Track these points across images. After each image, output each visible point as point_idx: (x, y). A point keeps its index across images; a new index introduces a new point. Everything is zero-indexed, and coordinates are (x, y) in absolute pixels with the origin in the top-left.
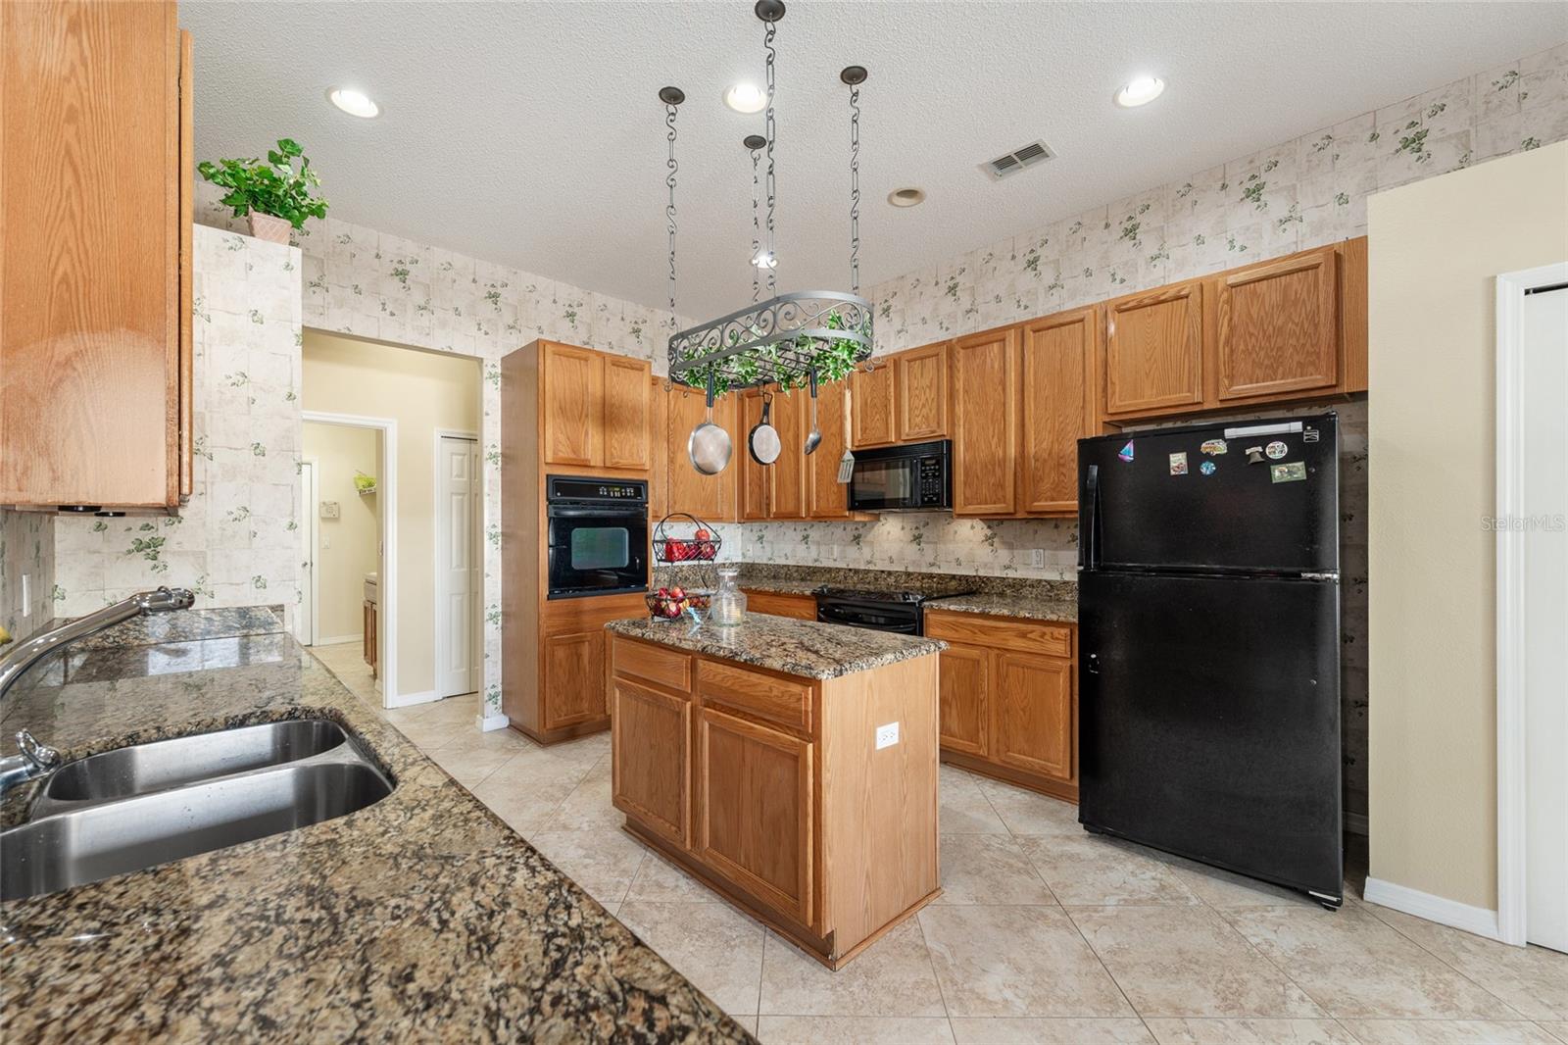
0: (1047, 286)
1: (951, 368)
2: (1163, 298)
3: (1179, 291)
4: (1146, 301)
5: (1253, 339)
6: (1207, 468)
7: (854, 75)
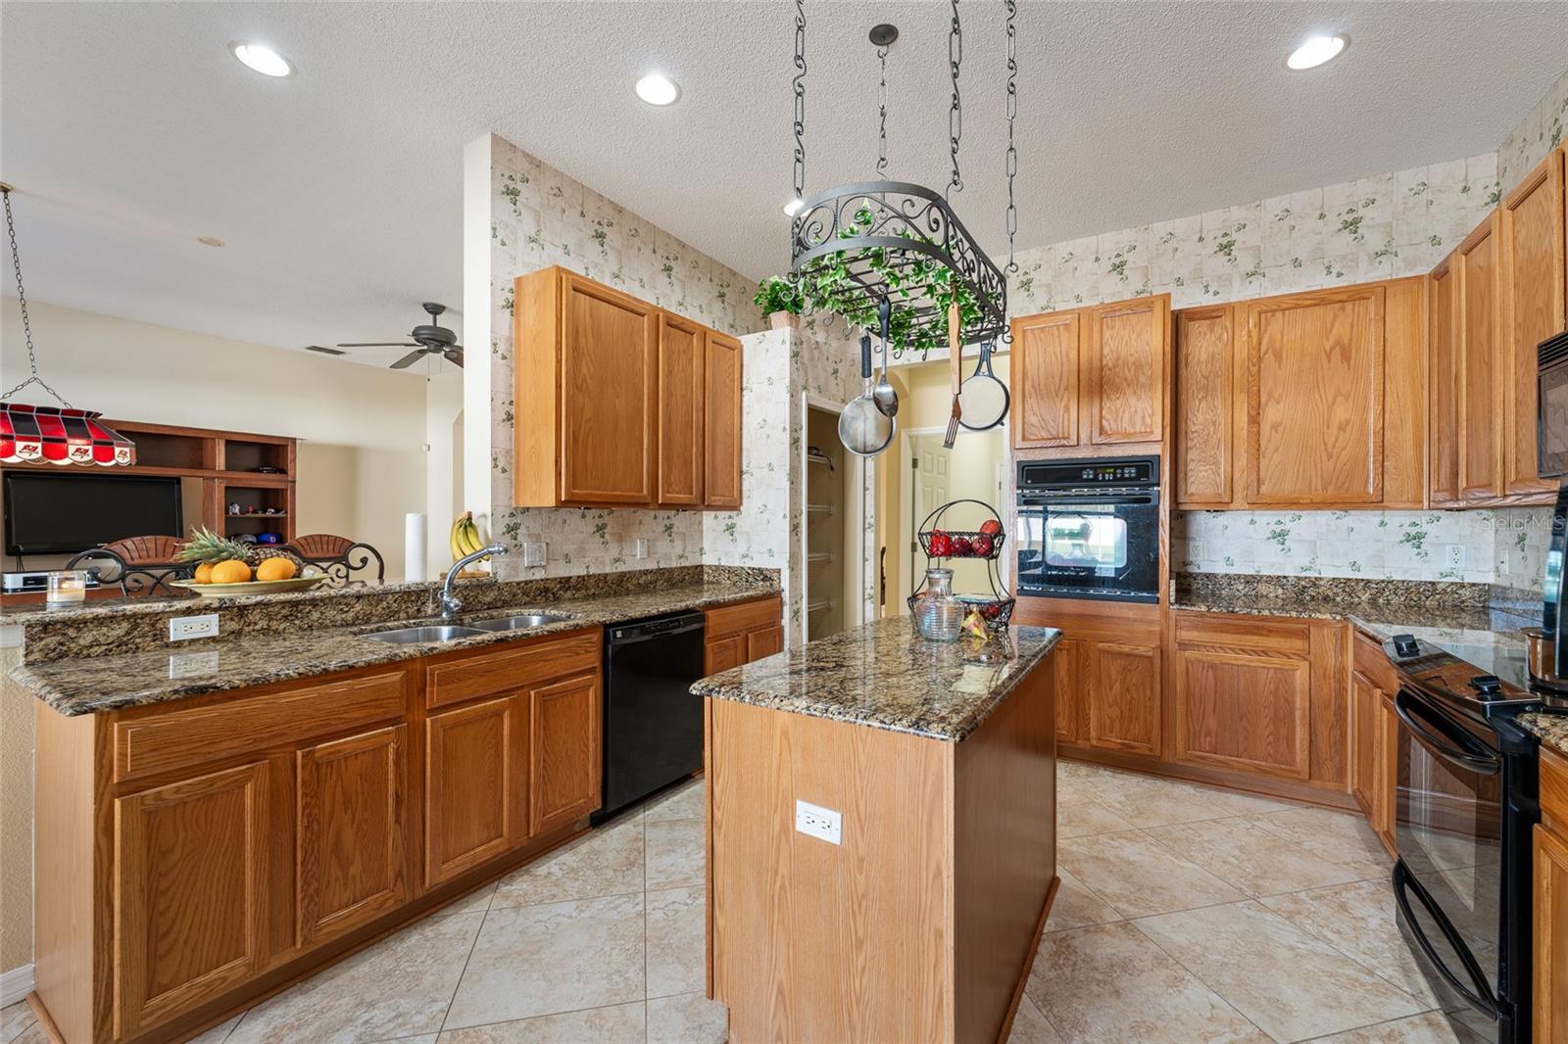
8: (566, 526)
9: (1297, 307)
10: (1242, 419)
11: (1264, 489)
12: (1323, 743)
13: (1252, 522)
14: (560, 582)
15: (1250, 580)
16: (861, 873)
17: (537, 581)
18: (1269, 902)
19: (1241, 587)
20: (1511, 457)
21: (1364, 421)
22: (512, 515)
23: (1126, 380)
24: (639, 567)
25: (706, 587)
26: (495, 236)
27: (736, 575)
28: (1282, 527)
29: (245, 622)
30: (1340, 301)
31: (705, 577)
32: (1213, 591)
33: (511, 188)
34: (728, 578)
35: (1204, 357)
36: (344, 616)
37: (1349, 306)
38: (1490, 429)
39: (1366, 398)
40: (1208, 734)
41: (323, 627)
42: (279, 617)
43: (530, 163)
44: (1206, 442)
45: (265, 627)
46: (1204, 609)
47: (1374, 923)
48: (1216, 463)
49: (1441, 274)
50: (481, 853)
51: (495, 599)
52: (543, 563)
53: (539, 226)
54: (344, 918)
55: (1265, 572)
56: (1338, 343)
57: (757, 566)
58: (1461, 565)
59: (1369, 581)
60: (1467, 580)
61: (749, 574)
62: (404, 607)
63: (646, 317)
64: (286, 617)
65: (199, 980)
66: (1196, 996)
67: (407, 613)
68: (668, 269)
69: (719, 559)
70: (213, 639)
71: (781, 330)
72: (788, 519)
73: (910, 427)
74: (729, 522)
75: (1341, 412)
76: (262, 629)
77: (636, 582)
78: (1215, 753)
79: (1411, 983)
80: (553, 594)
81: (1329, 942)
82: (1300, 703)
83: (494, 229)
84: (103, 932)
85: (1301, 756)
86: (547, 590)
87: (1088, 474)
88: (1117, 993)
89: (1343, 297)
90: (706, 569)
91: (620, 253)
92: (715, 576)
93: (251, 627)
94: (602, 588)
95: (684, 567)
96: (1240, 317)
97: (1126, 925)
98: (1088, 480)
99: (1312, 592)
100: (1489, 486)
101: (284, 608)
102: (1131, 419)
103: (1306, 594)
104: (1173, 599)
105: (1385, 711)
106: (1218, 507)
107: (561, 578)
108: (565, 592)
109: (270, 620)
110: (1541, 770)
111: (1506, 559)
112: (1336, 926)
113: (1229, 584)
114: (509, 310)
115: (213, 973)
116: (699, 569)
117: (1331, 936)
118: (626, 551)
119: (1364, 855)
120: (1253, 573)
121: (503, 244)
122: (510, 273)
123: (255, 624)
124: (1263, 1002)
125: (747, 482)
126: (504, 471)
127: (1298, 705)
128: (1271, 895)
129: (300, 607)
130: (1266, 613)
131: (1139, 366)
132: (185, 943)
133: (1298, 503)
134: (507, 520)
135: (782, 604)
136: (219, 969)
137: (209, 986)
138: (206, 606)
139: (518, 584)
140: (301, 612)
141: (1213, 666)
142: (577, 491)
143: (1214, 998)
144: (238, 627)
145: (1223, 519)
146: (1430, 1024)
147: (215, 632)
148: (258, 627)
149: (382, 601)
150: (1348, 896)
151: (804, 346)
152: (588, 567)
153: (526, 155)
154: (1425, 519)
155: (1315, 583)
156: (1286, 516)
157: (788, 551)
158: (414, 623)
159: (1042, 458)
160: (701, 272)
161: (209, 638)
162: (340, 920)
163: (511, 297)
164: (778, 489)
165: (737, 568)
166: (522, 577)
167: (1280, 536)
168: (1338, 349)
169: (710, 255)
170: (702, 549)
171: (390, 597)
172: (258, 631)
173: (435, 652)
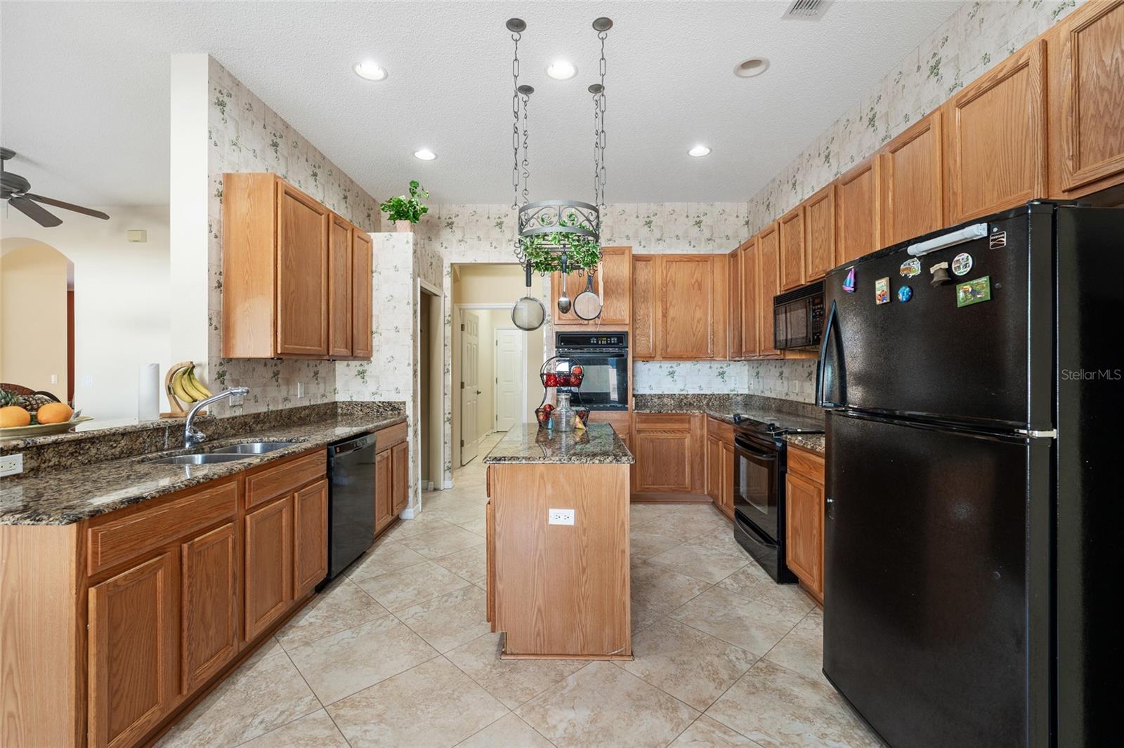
0: (948, 89)
1: (836, 206)
2: (1000, 75)
3: (1018, 61)
4: (985, 85)
5: (1106, 95)
6: (903, 294)
7: (603, 24)
8: (255, 373)
9: (681, 261)
10: (660, 315)
11: (668, 350)
12: (696, 472)
13: (660, 367)
14: (254, 417)
15: (660, 397)
16: (584, 535)
17: (239, 417)
18: (691, 541)
19: (656, 400)
20: (762, 339)
21: (707, 320)
22: (221, 364)
23: (612, 289)
24: (299, 405)
25: (339, 418)
26: (210, 138)
27: (368, 408)
28: (673, 369)
29: (42, 459)
30: (697, 261)
31: (339, 410)
32: (644, 403)
33: (220, 100)
34: (361, 410)
35: (643, 281)
36: (113, 451)
37: (701, 263)
38: (754, 327)
39: (707, 308)
40: (650, 476)
41: (99, 461)
42: (67, 454)
43: (233, 82)
44: (644, 325)
45: (57, 463)
46: (648, 411)
47: (727, 540)
48: (649, 337)
49: (734, 255)
50: (274, 615)
51: (213, 433)
52: (242, 403)
53: (238, 133)
54: (209, 669)
55: (666, 393)
56: (697, 281)
57: (386, 401)
58: (737, 386)
59: (706, 395)
60: (739, 393)
61: (379, 406)
62: (154, 441)
63: (323, 216)
64: (72, 454)
65: (135, 724)
66: (681, 579)
67: (156, 446)
68: (315, 175)
69: (351, 397)
70: (18, 476)
71: (406, 234)
72: (412, 366)
73: (460, 302)
74: (361, 369)
75: (698, 314)
76: (55, 465)
77: (298, 416)
78: (653, 485)
79: (744, 555)
80: (249, 427)
81: (716, 549)
82: (687, 454)
83: (210, 132)
84: (80, 695)
85: (687, 480)
86: (246, 424)
87: (593, 341)
88: (654, 586)
89: (699, 259)
90: (339, 405)
91: (287, 159)
92: (348, 410)
93: (46, 464)
94: (279, 421)
95: (327, 404)
96: (658, 262)
97: (645, 562)
98: (594, 344)
99: (685, 401)
100: (754, 351)
101: (70, 446)
102: (614, 312)
103: (684, 402)
104: (634, 407)
105: (724, 450)
106: (648, 358)
107: (254, 414)
108: (257, 425)
109: (61, 456)
110: (788, 454)
111: (752, 382)
112: (716, 544)
113: (651, 399)
114: (219, 198)
115: (142, 718)
116: (335, 404)
117: (716, 547)
118: (291, 392)
119: (715, 518)
120: (661, 393)
121: (216, 145)
122: (220, 168)
123: (50, 461)
124: (703, 574)
125: (376, 341)
126: (216, 329)
127: (687, 456)
128: (691, 539)
129: (83, 445)
130: (674, 412)
131: (618, 284)
132: (127, 697)
133: (682, 358)
134: (218, 368)
135: (408, 426)
136: (145, 716)
137: (141, 728)
138: (15, 446)
139: (228, 420)
140: (82, 449)
141: (652, 441)
142: (286, 346)
143: (687, 577)
144: (37, 465)
145: (648, 365)
146: (753, 565)
147: (19, 469)
148: (51, 464)
149: (139, 437)
150: (715, 533)
151: (418, 246)
152: (268, 405)
153: (230, 75)
154: (725, 365)
155: (686, 396)
156: (674, 364)
157: (412, 389)
158: (167, 454)
159: (569, 330)
160: (334, 179)
161: (14, 475)
162: (207, 672)
163: (221, 188)
164: (404, 345)
165: (369, 403)
166: (228, 414)
167: (672, 374)
168: (696, 284)
169: (339, 167)
170: (335, 390)
171: (145, 433)
172: (52, 467)
173: (252, 466)
